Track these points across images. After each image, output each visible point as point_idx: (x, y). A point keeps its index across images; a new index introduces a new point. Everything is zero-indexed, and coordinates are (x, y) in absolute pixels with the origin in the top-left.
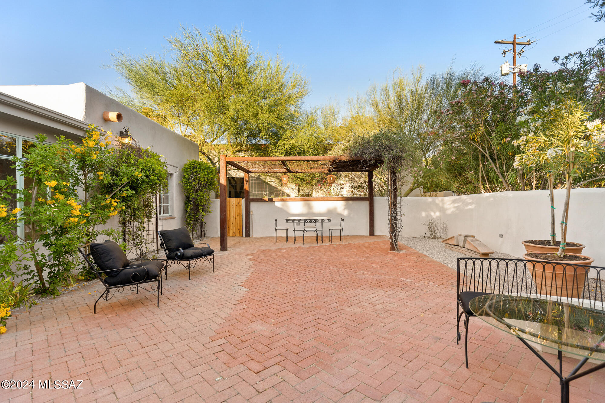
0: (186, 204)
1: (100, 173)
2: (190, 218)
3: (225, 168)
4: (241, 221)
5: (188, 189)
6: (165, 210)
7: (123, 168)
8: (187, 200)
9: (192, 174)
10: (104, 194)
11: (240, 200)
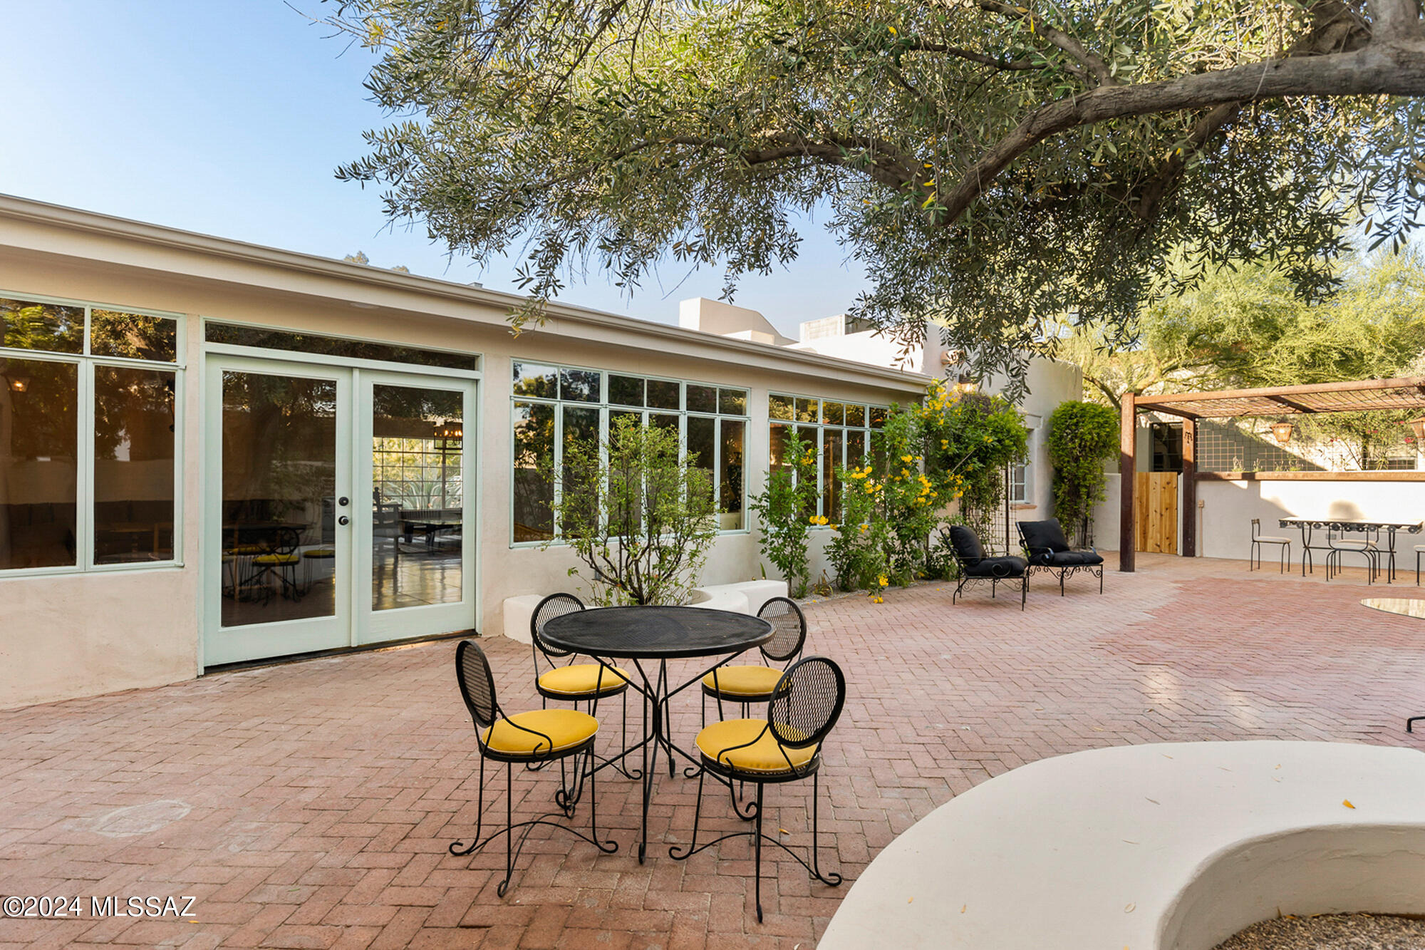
0: (1055, 483)
1: (944, 441)
2: (1063, 509)
3: (1131, 418)
4: (1172, 520)
5: (1060, 456)
6: (1020, 494)
7: (969, 432)
8: (1058, 477)
9: (1068, 427)
10: (945, 469)
11: (1171, 477)
